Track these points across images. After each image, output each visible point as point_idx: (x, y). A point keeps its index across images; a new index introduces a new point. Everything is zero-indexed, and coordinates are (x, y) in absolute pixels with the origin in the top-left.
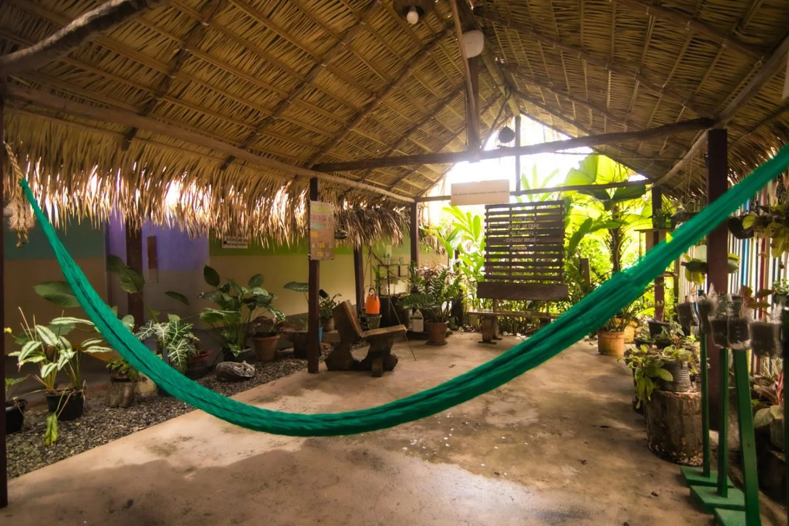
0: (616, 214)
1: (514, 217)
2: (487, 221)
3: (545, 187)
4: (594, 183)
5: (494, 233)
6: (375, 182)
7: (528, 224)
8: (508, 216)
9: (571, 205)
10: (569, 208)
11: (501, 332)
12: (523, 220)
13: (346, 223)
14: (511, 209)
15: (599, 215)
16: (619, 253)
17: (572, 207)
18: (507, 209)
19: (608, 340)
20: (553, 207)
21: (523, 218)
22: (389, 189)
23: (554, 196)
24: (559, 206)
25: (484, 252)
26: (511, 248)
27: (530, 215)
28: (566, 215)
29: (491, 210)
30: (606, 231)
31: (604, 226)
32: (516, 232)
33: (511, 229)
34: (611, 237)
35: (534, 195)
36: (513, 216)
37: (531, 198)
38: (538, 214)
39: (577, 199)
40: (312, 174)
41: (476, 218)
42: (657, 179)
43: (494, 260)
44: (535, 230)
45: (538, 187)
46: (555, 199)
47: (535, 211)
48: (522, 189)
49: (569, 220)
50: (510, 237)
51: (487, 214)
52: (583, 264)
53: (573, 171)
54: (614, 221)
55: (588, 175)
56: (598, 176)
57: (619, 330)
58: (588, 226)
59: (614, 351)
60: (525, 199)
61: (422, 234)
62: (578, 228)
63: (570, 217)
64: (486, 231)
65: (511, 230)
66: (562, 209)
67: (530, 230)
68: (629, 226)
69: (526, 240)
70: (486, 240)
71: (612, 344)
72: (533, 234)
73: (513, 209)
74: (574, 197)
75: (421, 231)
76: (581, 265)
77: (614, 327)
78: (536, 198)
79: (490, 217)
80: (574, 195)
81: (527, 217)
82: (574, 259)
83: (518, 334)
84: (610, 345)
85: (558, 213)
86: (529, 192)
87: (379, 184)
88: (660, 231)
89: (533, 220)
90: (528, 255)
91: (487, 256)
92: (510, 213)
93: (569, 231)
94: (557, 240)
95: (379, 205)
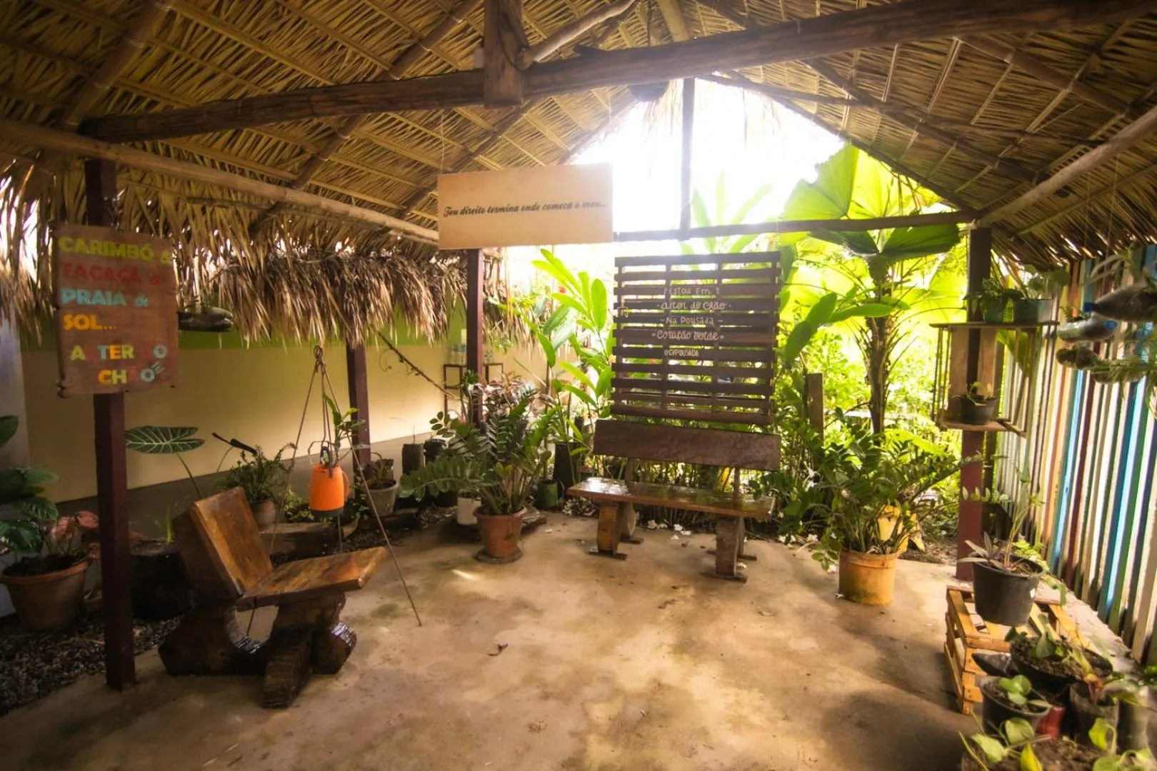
0: (885, 286)
1: (675, 286)
2: (619, 292)
3: (743, 222)
4: (845, 218)
5: (634, 318)
6: (354, 195)
7: (702, 301)
8: (662, 282)
9: (794, 265)
10: (789, 269)
11: (643, 522)
12: (693, 293)
13: (281, 288)
14: (668, 268)
15: (850, 286)
16: (885, 367)
17: (796, 269)
18: (661, 268)
19: (863, 571)
20: (758, 266)
21: (693, 289)
22: (400, 215)
23: (762, 244)
24: (769, 265)
25: (613, 358)
26: (666, 352)
27: (710, 282)
28: (783, 284)
29: (628, 269)
30: (861, 321)
31: (857, 312)
32: (678, 316)
33: (667, 311)
34: (870, 333)
35: (719, 239)
36: (673, 282)
37: (712, 245)
38: (725, 281)
39: (805, 253)
40: (85, 146)
41: (597, 284)
42: (986, 211)
43: (633, 376)
44: (716, 316)
45: (727, 221)
46: (763, 248)
47: (719, 274)
48: (694, 224)
49: (788, 294)
50: (666, 328)
51: (620, 278)
52: (812, 384)
53: (804, 187)
54: (878, 300)
55: (831, 199)
56: (852, 205)
57: (889, 549)
58: (826, 311)
59: (875, 595)
60: (699, 246)
61: (494, 313)
62: (805, 312)
63: (791, 289)
64: (616, 313)
65: (667, 313)
66: (774, 272)
67: (706, 315)
68: (907, 313)
69: (698, 336)
70: (616, 333)
71: (871, 580)
72: (712, 323)
73: (675, 268)
74: (799, 248)
75: (489, 308)
76: (806, 385)
77: (877, 542)
78: (725, 245)
79: (625, 283)
80: (801, 242)
81: (703, 286)
82: (794, 375)
83: (678, 527)
84: (865, 582)
85: (768, 281)
86: (709, 232)
87: (371, 199)
88: (983, 328)
89: (714, 293)
90: (701, 367)
91: (617, 367)
92: (669, 276)
93: (789, 317)
94: (763, 339)
95: (389, 249)
